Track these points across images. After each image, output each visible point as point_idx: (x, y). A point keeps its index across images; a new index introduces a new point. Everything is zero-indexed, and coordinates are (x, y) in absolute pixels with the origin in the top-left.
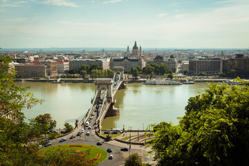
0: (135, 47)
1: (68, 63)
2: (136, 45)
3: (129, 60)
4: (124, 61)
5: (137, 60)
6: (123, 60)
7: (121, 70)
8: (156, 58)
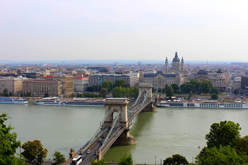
0: (176, 59)
1: (87, 79)
2: (176, 56)
3: (164, 75)
4: (157, 77)
5: (174, 76)
6: (156, 75)
7: (148, 88)
8: (199, 73)
